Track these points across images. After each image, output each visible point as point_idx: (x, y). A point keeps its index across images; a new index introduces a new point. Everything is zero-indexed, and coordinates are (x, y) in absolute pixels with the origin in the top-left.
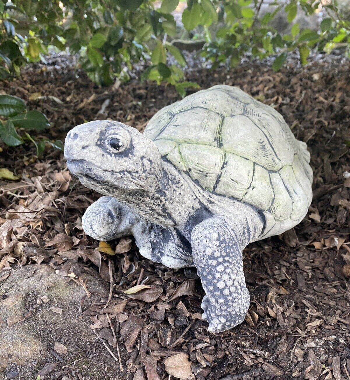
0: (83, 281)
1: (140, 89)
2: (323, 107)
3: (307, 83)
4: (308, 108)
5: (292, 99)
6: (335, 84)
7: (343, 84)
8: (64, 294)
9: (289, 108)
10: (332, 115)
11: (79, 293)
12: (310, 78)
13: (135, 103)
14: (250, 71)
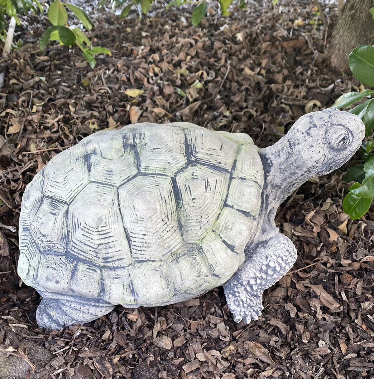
0: (24, 354)
1: (39, 54)
2: (250, 85)
3: (231, 48)
4: (235, 87)
5: (217, 72)
6: (259, 45)
7: (268, 46)
8: (4, 371)
9: (215, 87)
10: (260, 97)
11: (21, 367)
12: (234, 39)
13: (37, 79)
14: (167, 27)
